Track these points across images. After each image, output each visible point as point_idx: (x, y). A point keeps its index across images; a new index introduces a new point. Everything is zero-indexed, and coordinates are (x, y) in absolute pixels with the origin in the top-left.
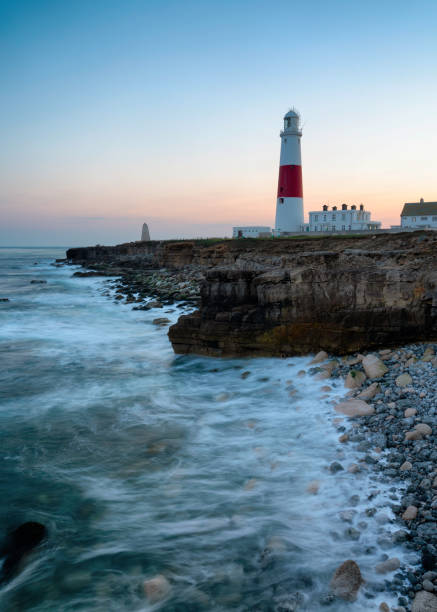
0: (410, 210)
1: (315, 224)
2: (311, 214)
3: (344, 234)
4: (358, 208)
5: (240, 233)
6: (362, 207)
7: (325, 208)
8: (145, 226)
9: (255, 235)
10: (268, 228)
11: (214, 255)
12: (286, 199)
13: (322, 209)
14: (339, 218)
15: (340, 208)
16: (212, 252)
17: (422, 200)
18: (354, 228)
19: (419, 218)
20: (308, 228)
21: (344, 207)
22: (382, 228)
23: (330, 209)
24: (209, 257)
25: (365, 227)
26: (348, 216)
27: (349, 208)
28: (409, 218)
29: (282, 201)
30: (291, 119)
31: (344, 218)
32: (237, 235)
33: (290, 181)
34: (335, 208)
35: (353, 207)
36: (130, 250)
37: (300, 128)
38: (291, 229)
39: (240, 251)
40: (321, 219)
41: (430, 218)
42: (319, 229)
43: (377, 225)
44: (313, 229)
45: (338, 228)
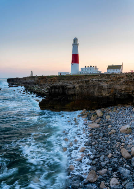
0: (110, 67)
1: (82, 71)
2: (81, 68)
3: (91, 74)
4: (95, 67)
5: (60, 74)
6: (96, 66)
7: (85, 67)
8: (32, 72)
9: (65, 75)
10: (69, 73)
11: (53, 81)
12: (74, 64)
14: (89, 69)
15: (90, 67)
16: (52, 80)
17: (113, 65)
18: (94, 73)
19: (112, 70)
20: (80, 73)
21: (91, 66)
22: (102, 73)
23: (87, 67)
24: (51, 81)
25: (97, 72)
26: (92, 69)
27: (92, 67)
28: (109, 70)
29: (73, 64)
30: (75, 40)
33: (75, 59)
34: (88, 67)
35: (94, 67)
36: (27, 79)
37: (78, 43)
38: (75, 73)
39: (60, 79)
40: (84, 70)
41: (115, 70)
42: (84, 73)
43: (100, 72)
44: (82, 73)
45: (89, 73)
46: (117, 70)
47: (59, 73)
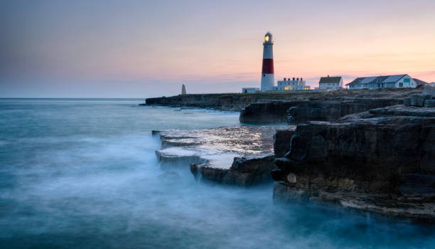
0: (323, 80)
1: (280, 87)
2: (278, 82)
3: (294, 92)
4: (300, 80)
5: (246, 91)
6: (302, 79)
7: (285, 79)
9: (253, 92)
10: (258, 89)
12: (266, 75)
13: (283, 80)
14: (291, 84)
15: (291, 79)
17: (328, 76)
18: (299, 89)
19: (326, 84)
20: (277, 89)
21: (294, 79)
23: (287, 80)
25: (303, 89)
26: (295, 83)
27: (296, 80)
28: (323, 84)
29: (264, 76)
32: (244, 92)
33: (268, 66)
34: (289, 79)
35: (298, 79)
38: (268, 89)
40: (283, 84)
41: (332, 84)
42: (282, 89)
43: (309, 87)
45: (291, 89)
47: (243, 89)
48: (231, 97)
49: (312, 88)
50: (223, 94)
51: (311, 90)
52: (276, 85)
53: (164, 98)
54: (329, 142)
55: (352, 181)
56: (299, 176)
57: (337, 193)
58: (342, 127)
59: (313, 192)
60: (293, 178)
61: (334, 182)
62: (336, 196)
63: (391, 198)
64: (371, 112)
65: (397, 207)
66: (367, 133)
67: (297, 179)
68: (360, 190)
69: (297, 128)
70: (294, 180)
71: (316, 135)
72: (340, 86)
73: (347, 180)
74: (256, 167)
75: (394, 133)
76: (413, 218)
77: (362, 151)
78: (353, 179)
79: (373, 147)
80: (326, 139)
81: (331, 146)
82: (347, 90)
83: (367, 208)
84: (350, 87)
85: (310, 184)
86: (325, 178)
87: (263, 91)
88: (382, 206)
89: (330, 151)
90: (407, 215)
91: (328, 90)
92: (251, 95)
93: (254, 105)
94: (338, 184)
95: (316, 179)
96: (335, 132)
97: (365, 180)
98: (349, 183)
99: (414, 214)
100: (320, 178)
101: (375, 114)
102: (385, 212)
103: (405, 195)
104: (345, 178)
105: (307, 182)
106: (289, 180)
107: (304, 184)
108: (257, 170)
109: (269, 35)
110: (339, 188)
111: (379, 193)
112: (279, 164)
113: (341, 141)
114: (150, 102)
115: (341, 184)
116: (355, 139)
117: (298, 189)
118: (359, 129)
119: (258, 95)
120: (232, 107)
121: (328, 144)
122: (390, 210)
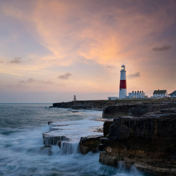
0: (156, 92)
1: (130, 96)
2: (129, 93)
3: (138, 99)
4: (142, 92)
5: (110, 99)
6: (143, 92)
7: (133, 92)
9: (114, 99)
10: (118, 97)
12: (122, 89)
13: (132, 92)
14: (137, 94)
16: (109, 103)
17: (159, 90)
18: (141, 97)
19: (158, 95)
20: (128, 97)
21: (138, 92)
23: (134, 92)
25: (144, 97)
26: (139, 94)
27: (139, 92)
28: (155, 94)
29: (121, 90)
31: (138, 95)
32: (109, 99)
33: (123, 84)
34: (135, 92)
37: (126, 70)
38: (123, 97)
39: (116, 103)
40: (132, 95)
41: (161, 94)
42: (131, 97)
43: (147, 96)
44: (130, 98)
45: (137, 97)
46: (162, 95)
47: (108, 97)
48: (101, 102)
49: (149, 97)
50: (97, 101)
51: (148, 98)
52: (128, 95)
53: (63, 103)
54: (130, 128)
55: (143, 152)
56: (113, 148)
57: (134, 159)
58: (137, 120)
59: (121, 158)
60: (109, 150)
61: (133, 152)
62: (133, 161)
63: (164, 162)
64: (161, 111)
65: (166, 167)
66: (152, 123)
67: (112, 150)
68: (148, 157)
69: (114, 120)
70: (110, 151)
71: (123, 124)
72: (166, 95)
73: (140, 151)
74: (92, 143)
75: (168, 123)
76: (174, 174)
77: (149, 134)
78: (143, 150)
79: (156, 131)
80: (128, 127)
81: (131, 131)
82: (168, 98)
83: (148, 168)
84: (171, 96)
85: (119, 153)
86: (128, 150)
87: (120, 99)
88: (156, 167)
89: (130, 134)
90: (170, 172)
91: (158, 98)
92: (112, 101)
93: (110, 107)
94: (135, 153)
95: (123, 150)
96: (134, 123)
97: (151, 151)
98: (141, 152)
99: (174, 172)
100: (125, 150)
101: (163, 112)
102: (157, 170)
103: (173, 160)
104: (139, 149)
105: (118, 152)
106: (107, 150)
107: (116, 153)
108: (93, 145)
109: (123, 66)
110: (136, 156)
111: (159, 159)
112: (103, 141)
113: (137, 128)
114: (56, 105)
115: (137, 154)
116: (145, 127)
117: (112, 156)
118: (147, 120)
119: (117, 101)
120: (101, 108)
121: (130, 130)
122: (161, 169)
